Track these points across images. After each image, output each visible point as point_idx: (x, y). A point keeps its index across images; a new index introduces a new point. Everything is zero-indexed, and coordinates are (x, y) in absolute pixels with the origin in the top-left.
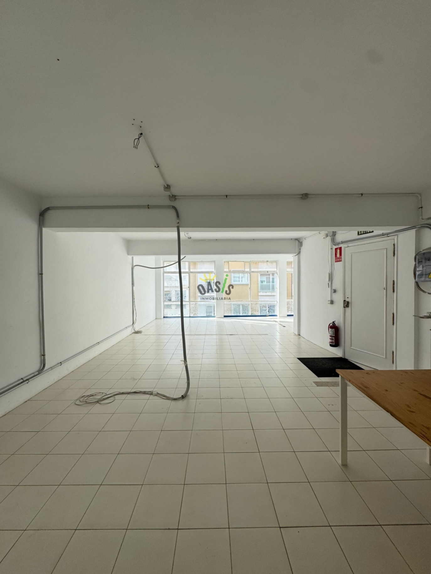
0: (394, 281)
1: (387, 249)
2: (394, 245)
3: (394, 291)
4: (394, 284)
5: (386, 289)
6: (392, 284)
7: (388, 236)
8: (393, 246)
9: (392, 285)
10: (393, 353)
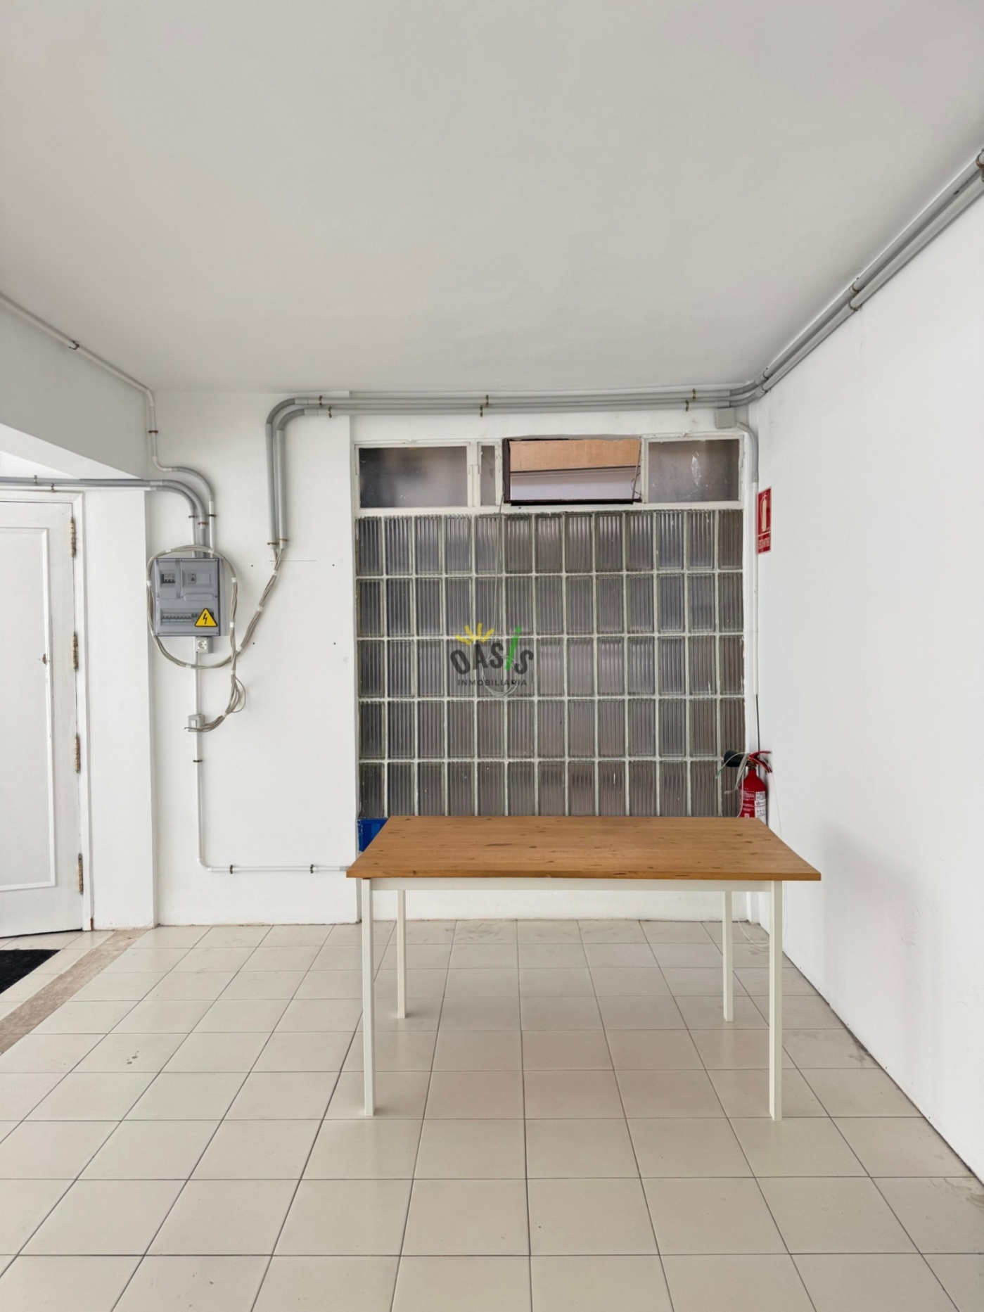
0: (75, 636)
1: (48, 530)
2: (73, 521)
3: (77, 667)
4: (76, 645)
5: (52, 662)
6: (72, 644)
7: (53, 491)
8: (70, 525)
9: (73, 648)
10: (80, 859)
